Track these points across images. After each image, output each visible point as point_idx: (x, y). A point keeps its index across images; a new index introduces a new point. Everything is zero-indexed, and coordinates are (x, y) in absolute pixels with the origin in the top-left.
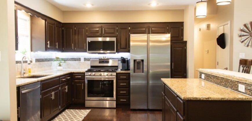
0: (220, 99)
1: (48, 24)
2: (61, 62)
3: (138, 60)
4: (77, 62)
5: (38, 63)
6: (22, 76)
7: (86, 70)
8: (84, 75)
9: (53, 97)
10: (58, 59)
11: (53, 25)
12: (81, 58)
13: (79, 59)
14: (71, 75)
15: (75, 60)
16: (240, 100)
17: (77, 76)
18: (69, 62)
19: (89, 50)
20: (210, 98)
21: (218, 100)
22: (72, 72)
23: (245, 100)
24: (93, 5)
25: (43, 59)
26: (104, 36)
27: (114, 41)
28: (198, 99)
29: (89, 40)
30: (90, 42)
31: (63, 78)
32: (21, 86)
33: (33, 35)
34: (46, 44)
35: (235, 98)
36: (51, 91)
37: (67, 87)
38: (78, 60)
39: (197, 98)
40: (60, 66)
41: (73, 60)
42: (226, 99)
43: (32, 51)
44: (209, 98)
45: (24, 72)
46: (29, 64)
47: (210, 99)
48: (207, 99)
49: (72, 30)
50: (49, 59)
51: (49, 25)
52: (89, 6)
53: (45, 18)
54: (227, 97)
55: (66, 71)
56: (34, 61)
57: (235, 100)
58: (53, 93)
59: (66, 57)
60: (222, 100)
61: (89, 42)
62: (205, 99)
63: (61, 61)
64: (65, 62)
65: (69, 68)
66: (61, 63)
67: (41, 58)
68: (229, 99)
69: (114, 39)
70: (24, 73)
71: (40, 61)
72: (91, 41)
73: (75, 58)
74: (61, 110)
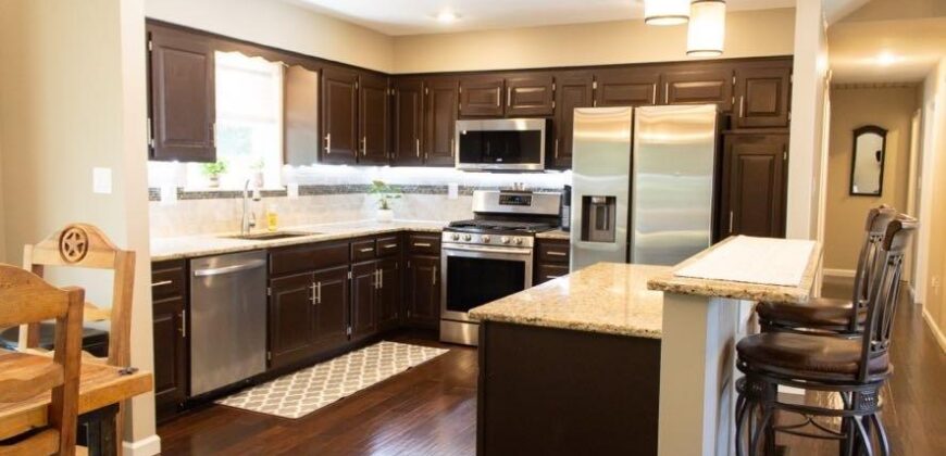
0: (566, 326)
1: (329, 83)
2: (388, 197)
3: (597, 197)
4: (437, 197)
5: (308, 198)
6: (245, 233)
7: (447, 224)
8: (440, 241)
9: (316, 298)
10: (382, 188)
11: (349, 83)
12: (450, 184)
13: (444, 190)
14: (404, 237)
15: (434, 193)
16: (623, 333)
17: (419, 241)
18: (414, 195)
19: (463, 160)
20: (540, 320)
21: (559, 326)
22: (407, 227)
23: (638, 335)
24: (458, 16)
25: (328, 187)
26: (511, 113)
27: (539, 132)
28: (508, 320)
29: (463, 127)
30: (465, 132)
31: (367, 246)
32: (193, 258)
33: (292, 115)
34: (321, 143)
35: (608, 327)
36: (308, 281)
37: (379, 273)
38: (440, 193)
39: (504, 317)
40: (385, 207)
41: (425, 193)
42: (583, 328)
43: (285, 162)
44: (535, 320)
45: (252, 221)
46: (257, 200)
47: (539, 323)
48: (532, 323)
49: (419, 97)
50: (354, 186)
51: (332, 87)
52: (447, 18)
53: (320, 65)
54: (588, 322)
55: (396, 223)
56: (293, 192)
57: (608, 331)
58: (316, 287)
59: (407, 183)
60: (573, 328)
61: (462, 136)
62: (525, 322)
63: (390, 194)
64: (399, 197)
65: (415, 215)
66: (389, 201)
67: (320, 183)
68: (591, 328)
69: (539, 125)
70: (253, 225)
71: (317, 193)
72: (468, 132)
73: (433, 184)
74: (354, 340)
